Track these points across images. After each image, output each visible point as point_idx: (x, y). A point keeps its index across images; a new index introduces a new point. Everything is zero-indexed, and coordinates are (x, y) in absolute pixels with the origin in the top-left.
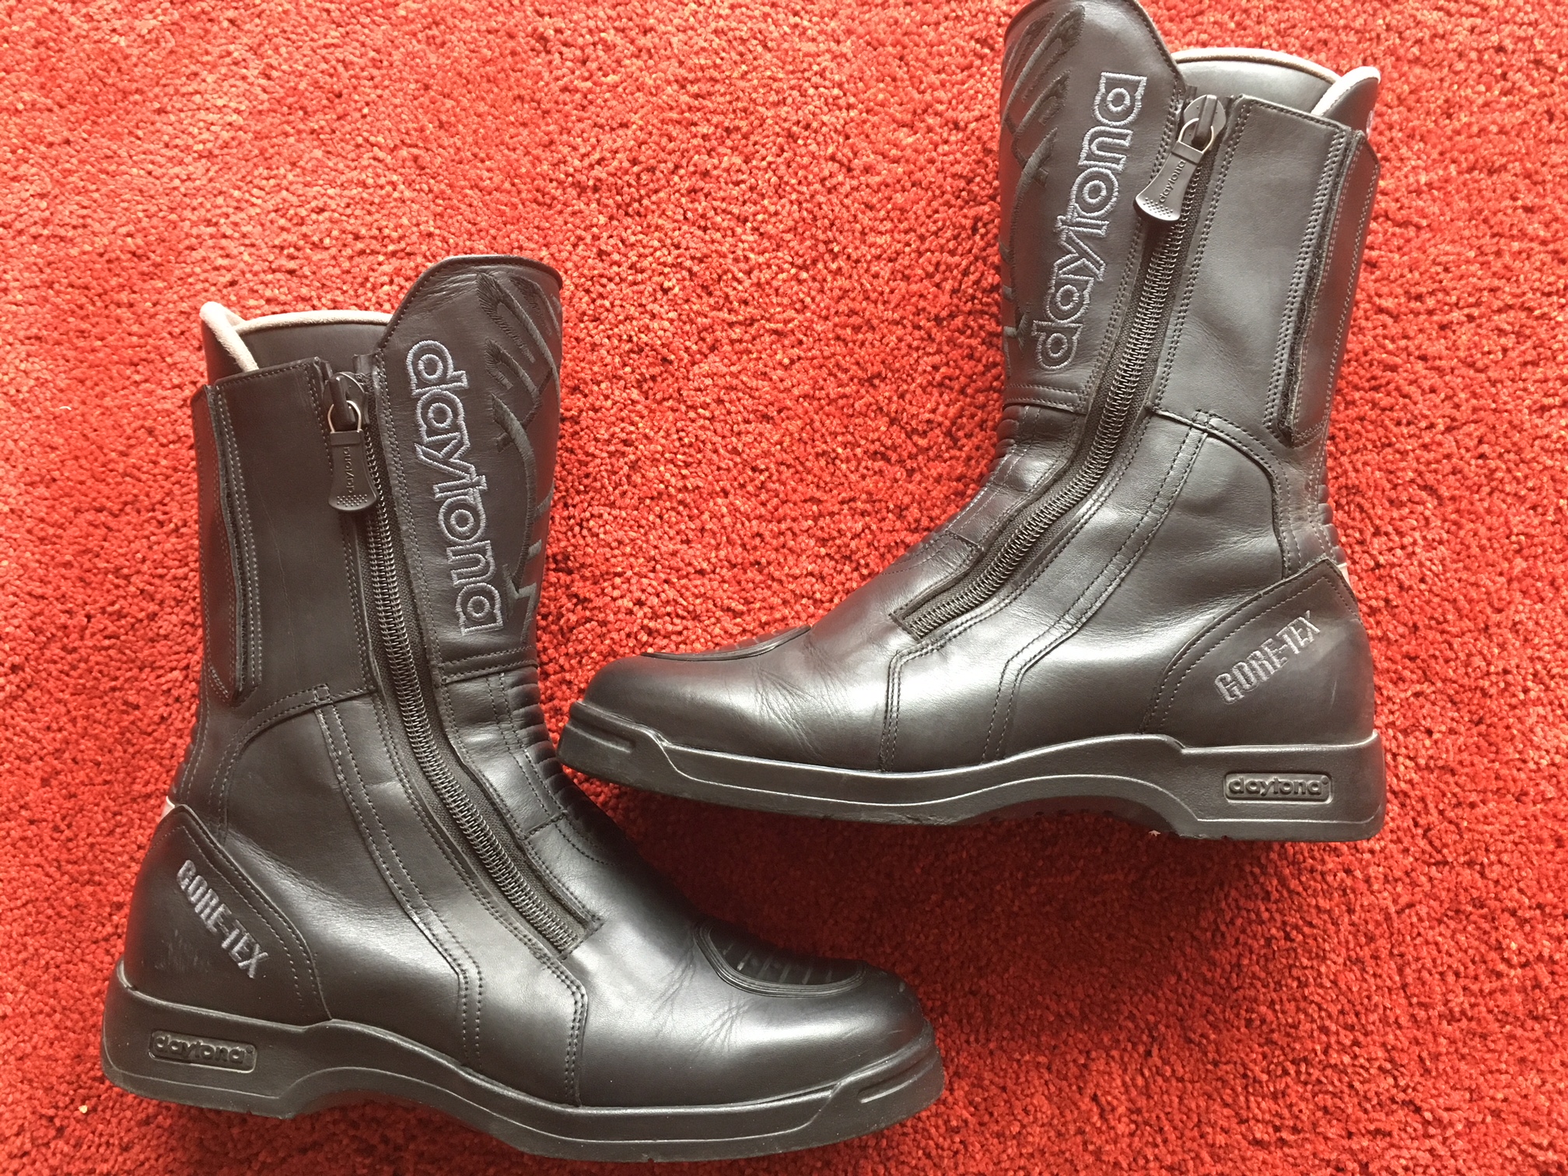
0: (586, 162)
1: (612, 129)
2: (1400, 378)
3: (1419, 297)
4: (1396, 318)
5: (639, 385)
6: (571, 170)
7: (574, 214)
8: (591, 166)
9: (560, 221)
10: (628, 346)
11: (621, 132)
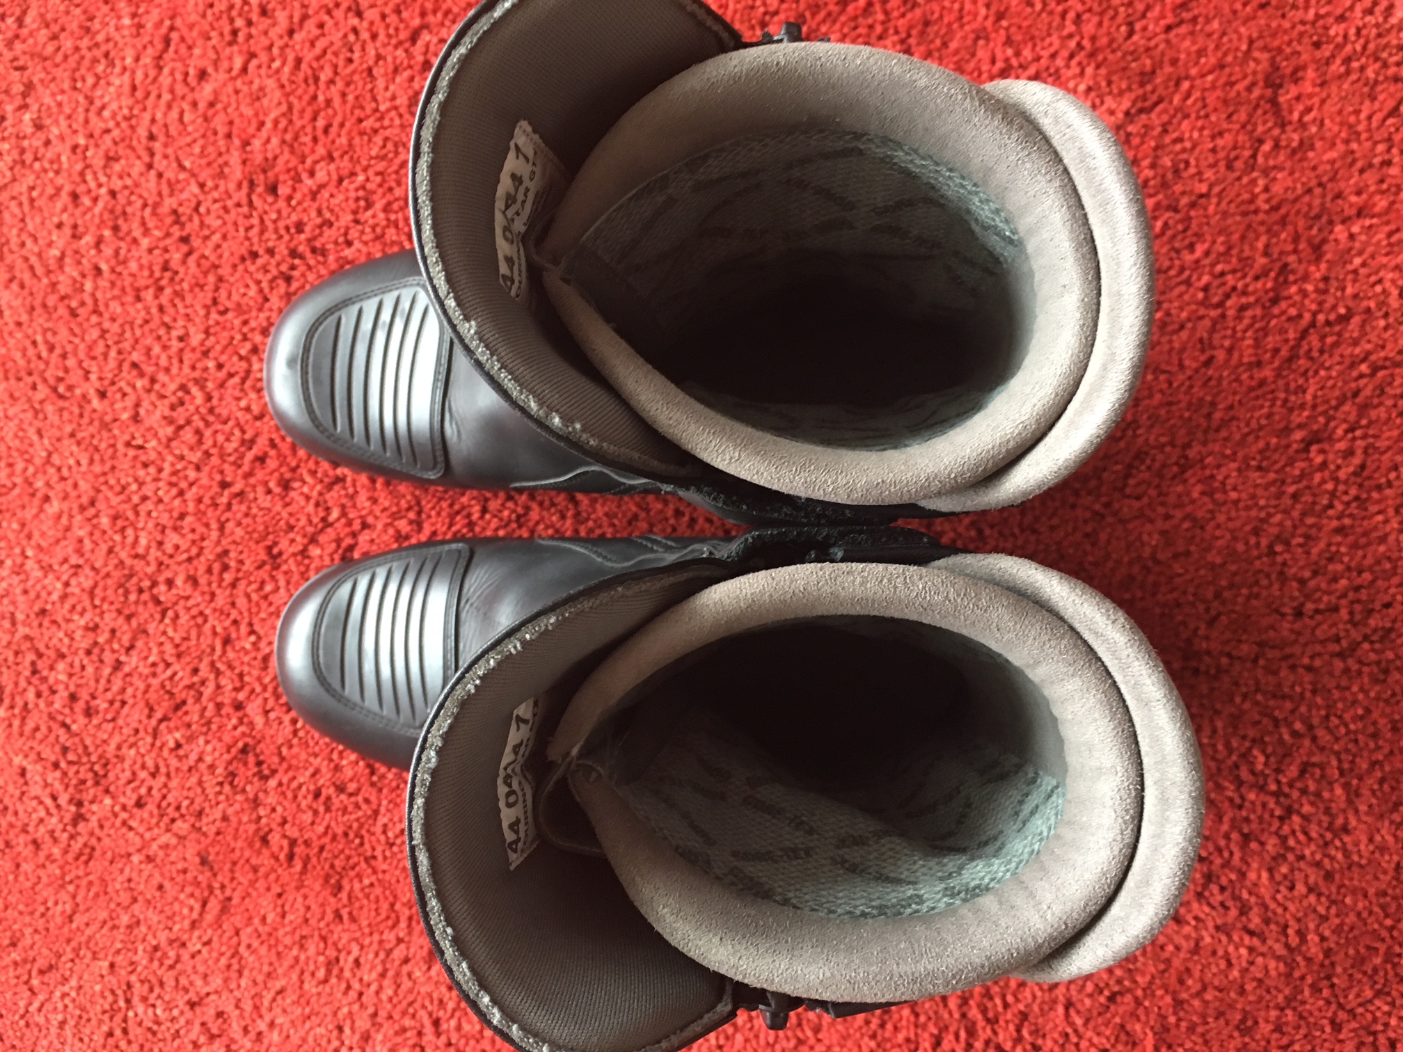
0: (53, 811)
1: (26, 783)
2: (309, 56)
3: (235, 32)
4: (253, 55)
5: (265, 778)
6: (61, 826)
7: (101, 827)
8: (58, 807)
9: (106, 841)
10: (227, 788)
11: (28, 776)
